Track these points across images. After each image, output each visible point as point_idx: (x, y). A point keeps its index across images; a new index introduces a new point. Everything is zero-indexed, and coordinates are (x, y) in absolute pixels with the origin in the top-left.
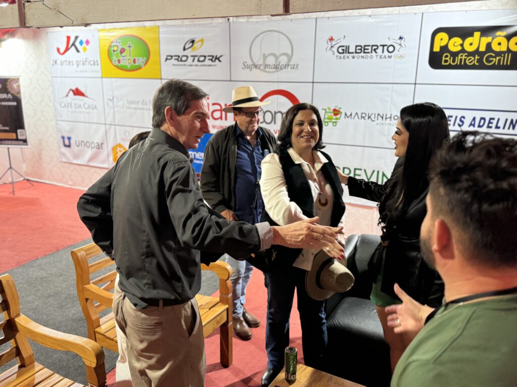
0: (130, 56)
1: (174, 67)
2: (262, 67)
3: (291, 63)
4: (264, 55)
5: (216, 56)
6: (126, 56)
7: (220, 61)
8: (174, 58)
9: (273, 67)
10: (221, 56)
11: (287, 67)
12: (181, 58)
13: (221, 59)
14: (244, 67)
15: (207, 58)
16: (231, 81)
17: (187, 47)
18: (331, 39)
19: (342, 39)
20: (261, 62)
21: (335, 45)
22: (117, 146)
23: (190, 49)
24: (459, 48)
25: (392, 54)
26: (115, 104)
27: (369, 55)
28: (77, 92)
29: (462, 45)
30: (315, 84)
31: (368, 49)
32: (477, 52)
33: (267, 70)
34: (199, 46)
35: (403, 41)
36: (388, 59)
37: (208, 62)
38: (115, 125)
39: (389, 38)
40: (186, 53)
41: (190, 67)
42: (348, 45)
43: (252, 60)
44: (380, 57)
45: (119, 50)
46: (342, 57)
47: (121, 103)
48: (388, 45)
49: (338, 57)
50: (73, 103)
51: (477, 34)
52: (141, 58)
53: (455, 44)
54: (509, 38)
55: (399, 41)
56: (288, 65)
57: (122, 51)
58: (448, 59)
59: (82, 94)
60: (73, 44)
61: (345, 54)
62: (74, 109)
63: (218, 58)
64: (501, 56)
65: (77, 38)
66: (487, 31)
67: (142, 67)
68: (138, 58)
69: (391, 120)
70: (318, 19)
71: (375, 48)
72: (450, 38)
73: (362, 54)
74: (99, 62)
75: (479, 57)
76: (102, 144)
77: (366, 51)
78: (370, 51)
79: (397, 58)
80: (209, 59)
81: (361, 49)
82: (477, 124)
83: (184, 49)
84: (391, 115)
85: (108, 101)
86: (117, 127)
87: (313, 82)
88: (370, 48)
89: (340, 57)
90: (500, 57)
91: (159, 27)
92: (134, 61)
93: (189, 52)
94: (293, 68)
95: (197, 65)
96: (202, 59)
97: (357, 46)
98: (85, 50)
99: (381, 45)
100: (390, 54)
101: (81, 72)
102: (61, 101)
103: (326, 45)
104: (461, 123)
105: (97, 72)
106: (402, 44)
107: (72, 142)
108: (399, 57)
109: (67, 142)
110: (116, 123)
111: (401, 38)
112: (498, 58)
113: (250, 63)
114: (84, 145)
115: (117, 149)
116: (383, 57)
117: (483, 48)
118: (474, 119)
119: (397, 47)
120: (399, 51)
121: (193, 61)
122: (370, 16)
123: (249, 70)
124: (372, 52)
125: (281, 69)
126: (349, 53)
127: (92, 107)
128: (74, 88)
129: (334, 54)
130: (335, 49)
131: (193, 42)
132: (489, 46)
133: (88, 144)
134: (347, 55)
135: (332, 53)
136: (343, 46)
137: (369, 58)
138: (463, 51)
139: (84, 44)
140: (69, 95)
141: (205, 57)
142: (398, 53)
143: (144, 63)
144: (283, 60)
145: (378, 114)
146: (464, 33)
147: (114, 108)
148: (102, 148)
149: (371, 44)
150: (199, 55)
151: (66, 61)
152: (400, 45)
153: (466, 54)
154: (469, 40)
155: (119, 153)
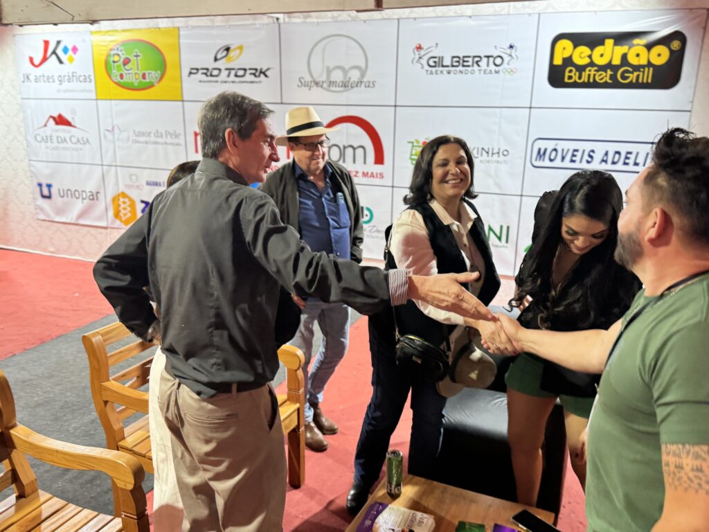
0: (138, 70)
1: (201, 84)
2: (325, 85)
3: (365, 79)
4: (328, 68)
5: (261, 69)
6: (131, 69)
7: (266, 76)
8: (201, 71)
9: (340, 84)
10: (268, 69)
11: (359, 85)
12: (211, 72)
13: (267, 73)
14: (300, 85)
15: (248, 72)
16: (282, 103)
17: (219, 56)
18: (419, 48)
19: (433, 48)
20: (324, 78)
21: (424, 55)
22: (119, 195)
23: (224, 60)
24: (587, 61)
25: (501, 68)
26: (116, 136)
27: (469, 69)
28: (61, 121)
29: (590, 57)
30: (397, 108)
31: (467, 61)
32: (609, 66)
33: (333, 88)
34: (236, 56)
35: (513, 50)
36: (494, 75)
37: (249, 77)
38: (116, 166)
39: (496, 47)
40: (218, 64)
41: (225, 84)
42: (441, 55)
43: (312, 76)
44: (485, 72)
45: (122, 60)
46: (434, 72)
47: (124, 135)
48: (495, 55)
49: (429, 72)
50: (55, 135)
51: (609, 42)
52: (153, 72)
53: (581, 55)
54: (649, 47)
55: (508, 51)
56: (361, 82)
57: (127, 62)
58: (572, 74)
59: (68, 123)
60: (54, 52)
61: (437, 68)
62: (55, 144)
63: (264, 73)
64: (640, 71)
65: (59, 43)
66: (621, 38)
67: (155, 84)
68: (149, 71)
69: (499, 156)
70: (400, 21)
71: (477, 60)
72: (575, 46)
73: (460, 68)
74: (92, 78)
75: (612, 73)
76: (98, 193)
77: (465, 64)
78: (470, 63)
79: (507, 73)
80: (251, 74)
81: (458, 62)
82: (610, 160)
83: (216, 59)
84: (499, 149)
85: (106, 132)
86: (119, 168)
87: (395, 106)
88: (470, 59)
89: (432, 71)
90: (638, 73)
91: (179, 28)
92: (144, 76)
93: (222, 64)
94: (369, 86)
95: (233, 82)
96: (241, 73)
97: (453, 57)
98: (71, 60)
99: (485, 56)
100: (497, 68)
101: (65, 91)
102: (36, 132)
103: (413, 56)
104: (590, 159)
105: (90, 91)
106: (513, 55)
107: (54, 190)
108: (509, 72)
109: (46, 192)
110: (118, 164)
111: (511, 47)
112: (636, 74)
113: (308, 78)
114: (71, 194)
115: (119, 200)
116: (488, 72)
117: (617, 61)
118: (606, 154)
119: (506, 58)
120: (508, 64)
121: (229, 76)
122: (470, 17)
123: (307, 88)
124: (473, 66)
125: (352, 87)
126: (443, 66)
127: (81, 142)
128: (56, 115)
129: (422, 68)
130: (424, 61)
131: (228, 49)
132: (624, 57)
133: (77, 193)
134: (441, 69)
135: (421, 66)
136: (435, 57)
137: (470, 74)
138: (592, 64)
139: (70, 53)
140: (48, 124)
141: (245, 70)
142: (507, 67)
143: (158, 79)
144: (354, 75)
145: (483, 149)
146: (593, 41)
147: (114, 142)
148: (97, 199)
149: (472, 55)
150: (237, 67)
151: (44, 76)
152: (511, 56)
153: (596, 68)
154: (599, 50)
155: (122, 206)
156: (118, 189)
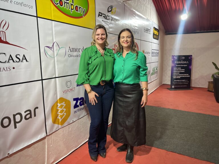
8: (103, 15)
12: (106, 17)
17: (109, 10)
23: (111, 12)
34: (114, 12)
47: (62, 51)
87: (141, 40)
111: (151, 28)
115: (57, 106)
121: (112, 21)
136: (145, 28)
147: (54, 57)
155: (60, 109)
156: (57, 97)
